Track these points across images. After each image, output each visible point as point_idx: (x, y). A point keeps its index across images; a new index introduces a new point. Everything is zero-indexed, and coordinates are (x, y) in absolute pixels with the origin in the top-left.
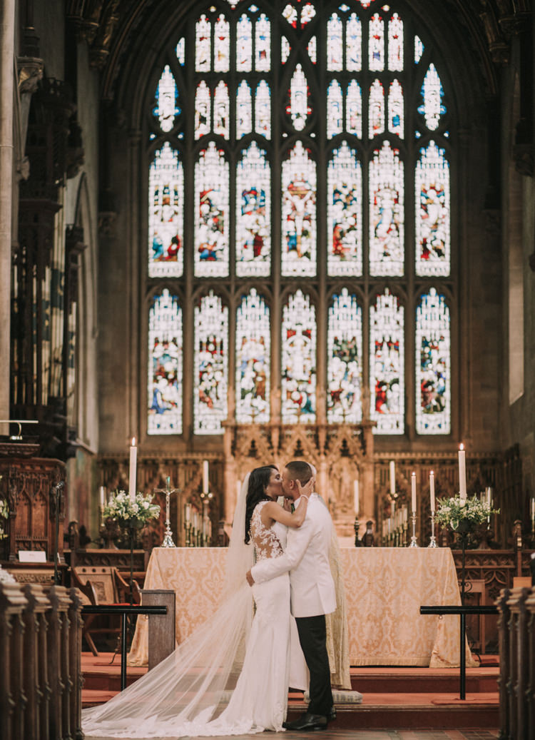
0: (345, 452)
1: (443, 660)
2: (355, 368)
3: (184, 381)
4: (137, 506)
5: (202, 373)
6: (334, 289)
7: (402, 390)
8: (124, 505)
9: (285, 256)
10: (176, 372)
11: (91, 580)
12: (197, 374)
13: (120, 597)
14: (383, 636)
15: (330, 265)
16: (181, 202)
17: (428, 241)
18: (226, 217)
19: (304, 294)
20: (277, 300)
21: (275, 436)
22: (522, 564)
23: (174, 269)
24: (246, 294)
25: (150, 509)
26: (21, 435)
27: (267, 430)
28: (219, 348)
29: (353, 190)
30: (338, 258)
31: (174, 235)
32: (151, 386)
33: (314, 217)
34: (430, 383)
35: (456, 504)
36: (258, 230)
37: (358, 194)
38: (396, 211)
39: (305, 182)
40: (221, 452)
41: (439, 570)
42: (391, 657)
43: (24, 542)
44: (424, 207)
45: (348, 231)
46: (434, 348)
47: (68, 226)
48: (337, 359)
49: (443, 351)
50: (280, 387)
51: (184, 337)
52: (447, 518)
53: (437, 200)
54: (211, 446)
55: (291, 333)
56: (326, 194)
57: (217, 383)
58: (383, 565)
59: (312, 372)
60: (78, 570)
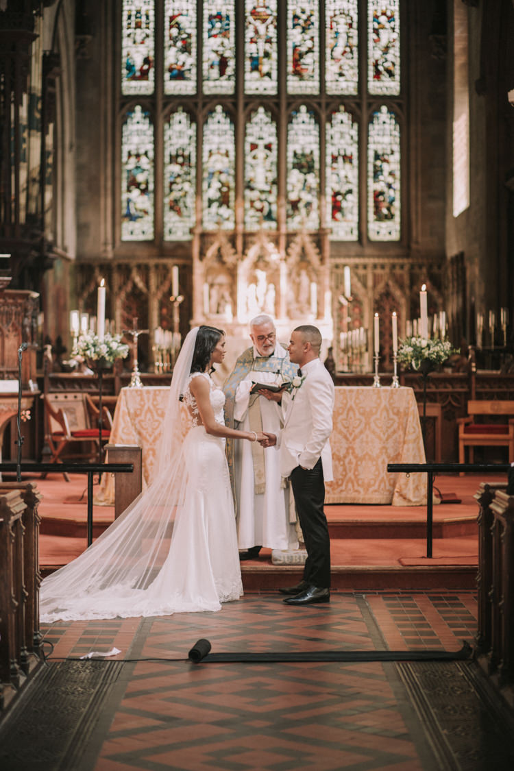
0: (303, 258)
1: (404, 498)
2: (312, 180)
3: (155, 191)
4: (106, 347)
5: (171, 183)
6: (293, 106)
7: (356, 200)
8: (93, 345)
9: (248, 76)
10: (147, 183)
11: (62, 407)
12: (167, 184)
13: (91, 422)
14: (346, 474)
15: (290, 84)
16: (152, 25)
17: (380, 62)
18: (194, 40)
19: (266, 111)
20: (241, 117)
21: (239, 241)
22: (476, 388)
23: (145, 87)
24: (213, 111)
25: (119, 349)
27: (231, 237)
28: (187, 160)
29: (311, 15)
30: (296, 78)
31: (146, 56)
32: (125, 196)
33: (274, 40)
34: (382, 193)
35: (418, 345)
36: (223, 51)
37: (315, 19)
38: (350, 35)
39: (267, 8)
40: (189, 257)
41: (402, 410)
42: (354, 495)
44: (376, 31)
45: (307, 53)
46: (385, 161)
47: (45, 52)
48: (296, 172)
49: (394, 164)
50: (244, 197)
51: (155, 150)
52: (409, 358)
53: (388, 25)
54: (180, 252)
55: (254, 147)
56: (286, 18)
57: (186, 192)
58: (347, 404)
59: (274, 183)
60: (51, 397)
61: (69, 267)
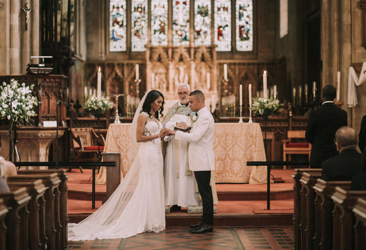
0: (203, 59)
1: (256, 180)
2: (208, 20)
3: (127, 26)
4: (102, 103)
5: (135, 22)
7: (230, 30)
8: (95, 102)
10: (123, 22)
11: (79, 135)
12: (133, 22)
13: (94, 142)
14: (225, 168)
21: (170, 51)
22: (292, 124)
25: (109, 104)
26: (44, 63)
27: (166, 49)
28: (143, 10)
32: (111, 28)
34: (243, 27)
35: (262, 101)
40: (145, 60)
41: (254, 135)
42: (230, 178)
43: (46, 117)
46: (244, 10)
48: (199, 16)
49: (249, 11)
50: (172, 29)
51: (127, 5)
52: (258, 108)
54: (140, 57)
55: (177, 3)
57: (143, 26)
58: (225, 132)
59: (188, 21)
60: (73, 130)
61: (82, 65)
